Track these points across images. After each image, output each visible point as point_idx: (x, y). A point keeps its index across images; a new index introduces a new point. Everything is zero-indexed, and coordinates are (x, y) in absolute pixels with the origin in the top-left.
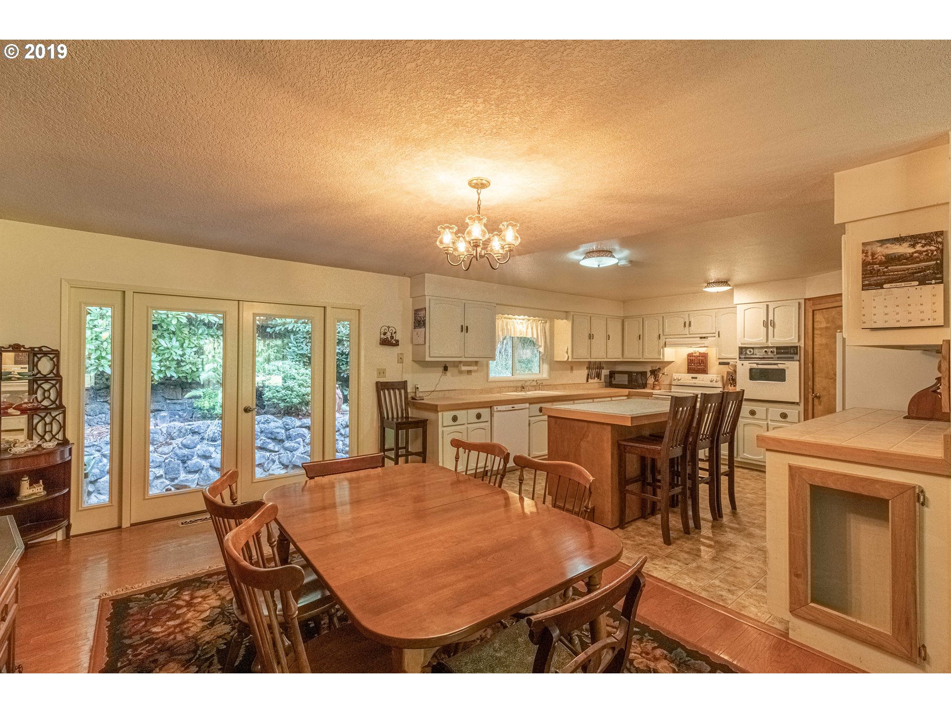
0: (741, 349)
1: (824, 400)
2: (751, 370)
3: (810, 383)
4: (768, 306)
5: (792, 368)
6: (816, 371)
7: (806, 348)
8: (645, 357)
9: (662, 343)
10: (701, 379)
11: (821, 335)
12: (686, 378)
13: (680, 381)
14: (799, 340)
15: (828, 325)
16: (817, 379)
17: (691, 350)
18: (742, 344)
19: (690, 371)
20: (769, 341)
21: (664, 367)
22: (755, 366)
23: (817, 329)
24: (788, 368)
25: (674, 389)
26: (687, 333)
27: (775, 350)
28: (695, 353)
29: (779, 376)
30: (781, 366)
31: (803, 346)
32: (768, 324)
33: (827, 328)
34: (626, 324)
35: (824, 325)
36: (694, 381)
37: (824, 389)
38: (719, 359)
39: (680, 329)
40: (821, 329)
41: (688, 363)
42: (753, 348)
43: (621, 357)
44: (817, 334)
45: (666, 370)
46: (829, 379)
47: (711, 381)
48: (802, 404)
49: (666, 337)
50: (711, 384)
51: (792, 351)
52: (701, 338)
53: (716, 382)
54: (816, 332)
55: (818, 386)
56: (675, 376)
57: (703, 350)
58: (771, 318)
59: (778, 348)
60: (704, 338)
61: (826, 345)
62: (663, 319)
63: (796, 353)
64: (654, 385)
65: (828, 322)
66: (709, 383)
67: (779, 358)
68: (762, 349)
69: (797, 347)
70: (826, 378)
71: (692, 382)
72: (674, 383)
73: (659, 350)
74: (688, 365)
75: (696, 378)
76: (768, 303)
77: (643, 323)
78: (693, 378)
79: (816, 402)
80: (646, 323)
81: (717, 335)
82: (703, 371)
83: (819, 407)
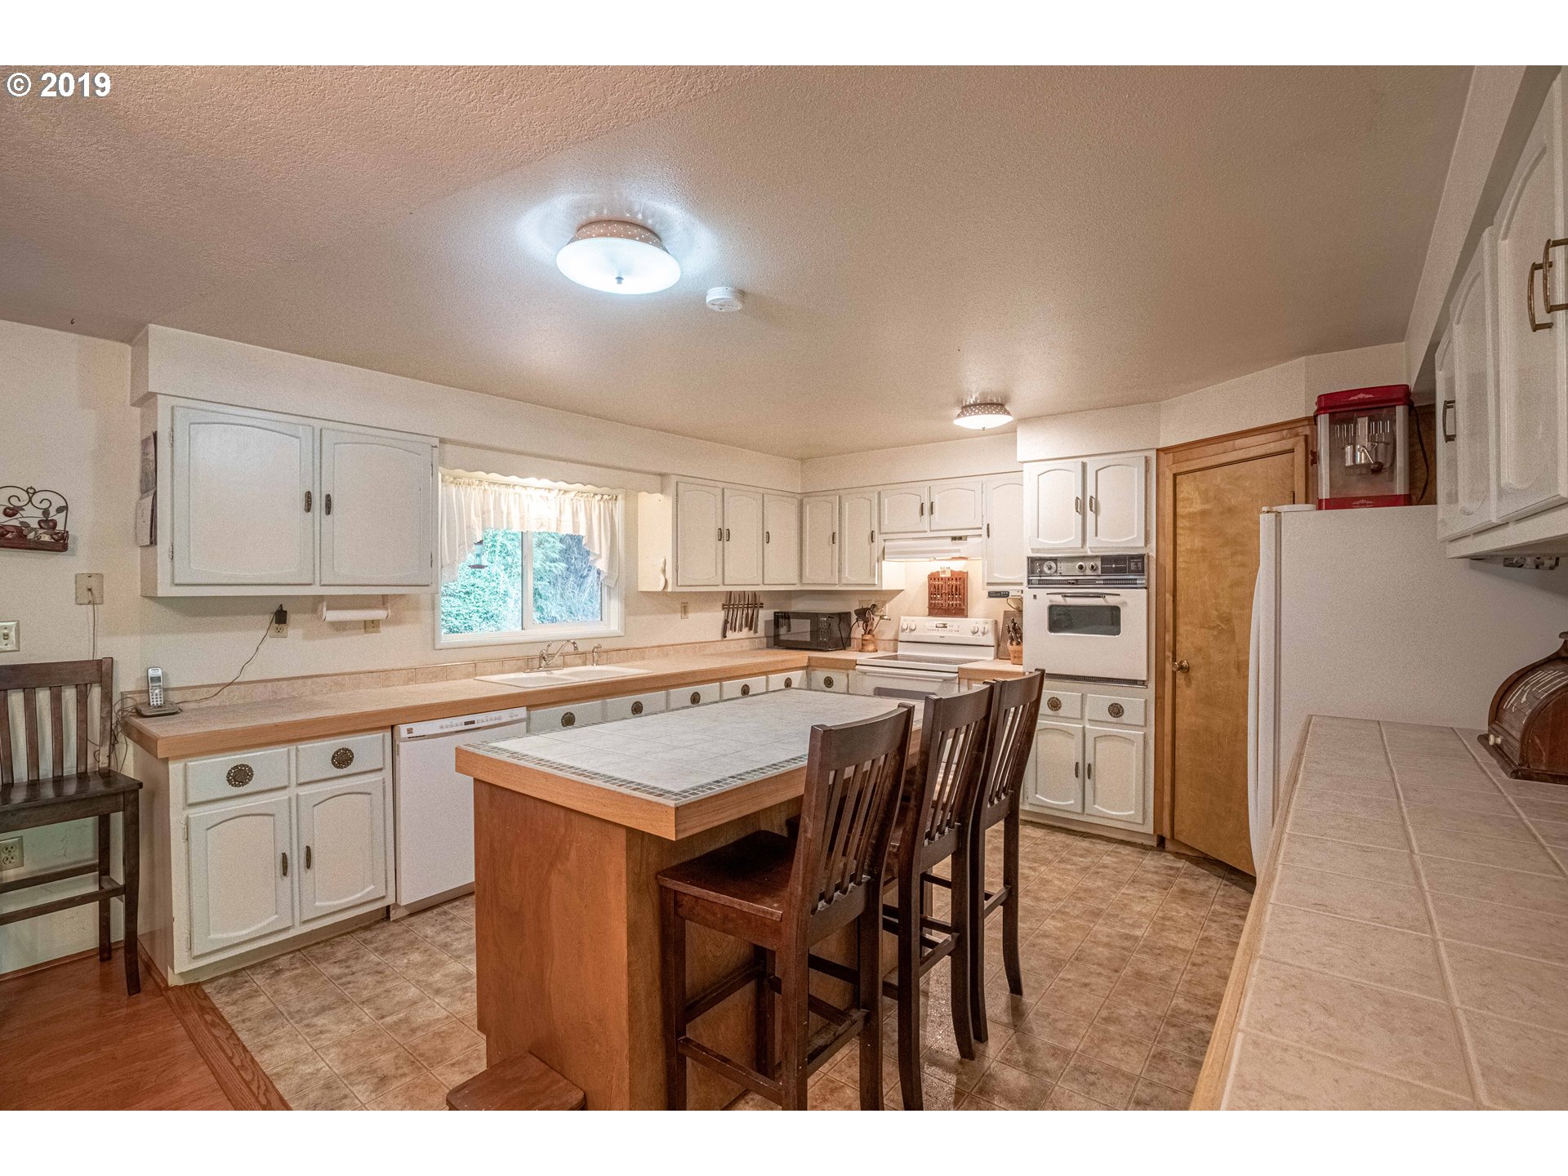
0: (1032, 561)
1: (1198, 674)
2: (1051, 608)
3: (1169, 637)
4: (1084, 465)
5: (1133, 603)
6: (1180, 609)
7: (1161, 561)
8: (844, 581)
9: (877, 553)
10: (955, 628)
11: (1191, 529)
12: (928, 626)
13: (914, 633)
14: (1147, 541)
15: (1207, 507)
16: (1182, 629)
17: (935, 566)
18: (1033, 550)
19: (935, 610)
20: (1088, 544)
21: (884, 603)
22: (1059, 600)
23: (1183, 517)
24: (1125, 603)
25: (903, 650)
26: (927, 528)
27: (1099, 563)
28: (944, 572)
29: (1108, 620)
30: (1111, 601)
31: (1153, 554)
32: (1086, 505)
33: (1204, 513)
34: (807, 509)
35: (1197, 507)
36: (942, 632)
37: (1199, 650)
38: (989, 584)
39: (912, 519)
40: (1191, 516)
41: (931, 593)
42: (1055, 560)
43: (796, 581)
44: (1182, 528)
45: (888, 609)
46: (1209, 628)
47: (974, 633)
48: (1152, 685)
49: (886, 537)
50: (973, 640)
51: (1133, 566)
52: (954, 538)
53: (984, 633)
54: (1180, 523)
55: (1185, 646)
56: (905, 622)
57: (958, 566)
58: (1090, 492)
59: (1105, 559)
60: (960, 538)
61: (1202, 552)
62: (879, 498)
63: (1141, 571)
64: (864, 642)
65: (1207, 502)
66: (971, 636)
67: (1107, 583)
68: (1072, 562)
69: (1142, 557)
70: (1202, 627)
71: (936, 635)
72: (902, 637)
73: (873, 565)
74: (930, 599)
75: (944, 626)
76: (1085, 459)
77: (841, 506)
78: (938, 626)
79: (1181, 681)
80: (846, 506)
81: (984, 532)
82: (959, 611)
83: (1188, 692)
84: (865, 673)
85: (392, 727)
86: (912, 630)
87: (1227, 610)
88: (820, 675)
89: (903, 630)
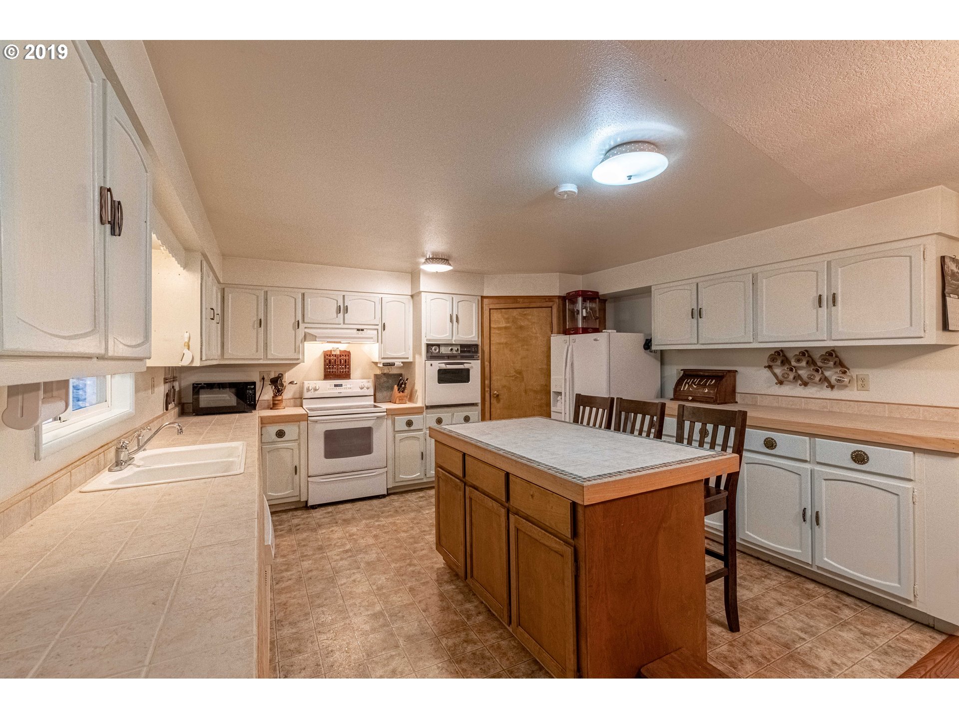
0: (428, 346)
1: (504, 397)
2: (440, 371)
3: (487, 382)
4: (452, 298)
5: (474, 366)
6: (493, 369)
7: (484, 347)
8: (269, 357)
9: (299, 337)
10: (348, 386)
11: (498, 334)
12: (327, 387)
13: (317, 392)
14: (478, 338)
15: (508, 325)
16: (494, 378)
17: (328, 347)
18: (428, 340)
19: (328, 376)
20: (454, 339)
21: (285, 372)
22: (443, 366)
23: (495, 328)
24: (472, 367)
25: (307, 404)
26: (342, 322)
27: (459, 348)
28: (336, 351)
29: (461, 376)
30: (466, 366)
31: (480, 344)
32: (454, 319)
33: (506, 328)
34: (230, 297)
35: (501, 325)
36: (338, 390)
37: (504, 387)
38: (383, 358)
39: (330, 315)
40: (498, 328)
41: (325, 365)
42: (439, 345)
43: (218, 357)
44: (493, 333)
45: (287, 377)
46: (510, 377)
47: (362, 388)
48: (480, 405)
49: (306, 325)
51: (472, 350)
52: (358, 330)
53: (368, 388)
54: (492, 331)
55: (496, 384)
56: (309, 384)
57: (343, 347)
58: (455, 313)
59: (462, 346)
60: (362, 330)
61: (505, 344)
62: (303, 299)
63: (477, 352)
64: (276, 402)
65: (508, 322)
66: (359, 390)
67: (463, 358)
68: (447, 346)
69: (477, 346)
70: (506, 376)
71: (336, 391)
72: (307, 395)
73: (297, 344)
74: (325, 369)
75: (341, 385)
76: (453, 296)
77: (266, 300)
78: (336, 386)
79: (494, 401)
80: (272, 300)
81: (379, 327)
82: (347, 376)
83: (498, 405)
86: (315, 390)
87: (520, 369)
88: (272, 430)
89: (308, 390)
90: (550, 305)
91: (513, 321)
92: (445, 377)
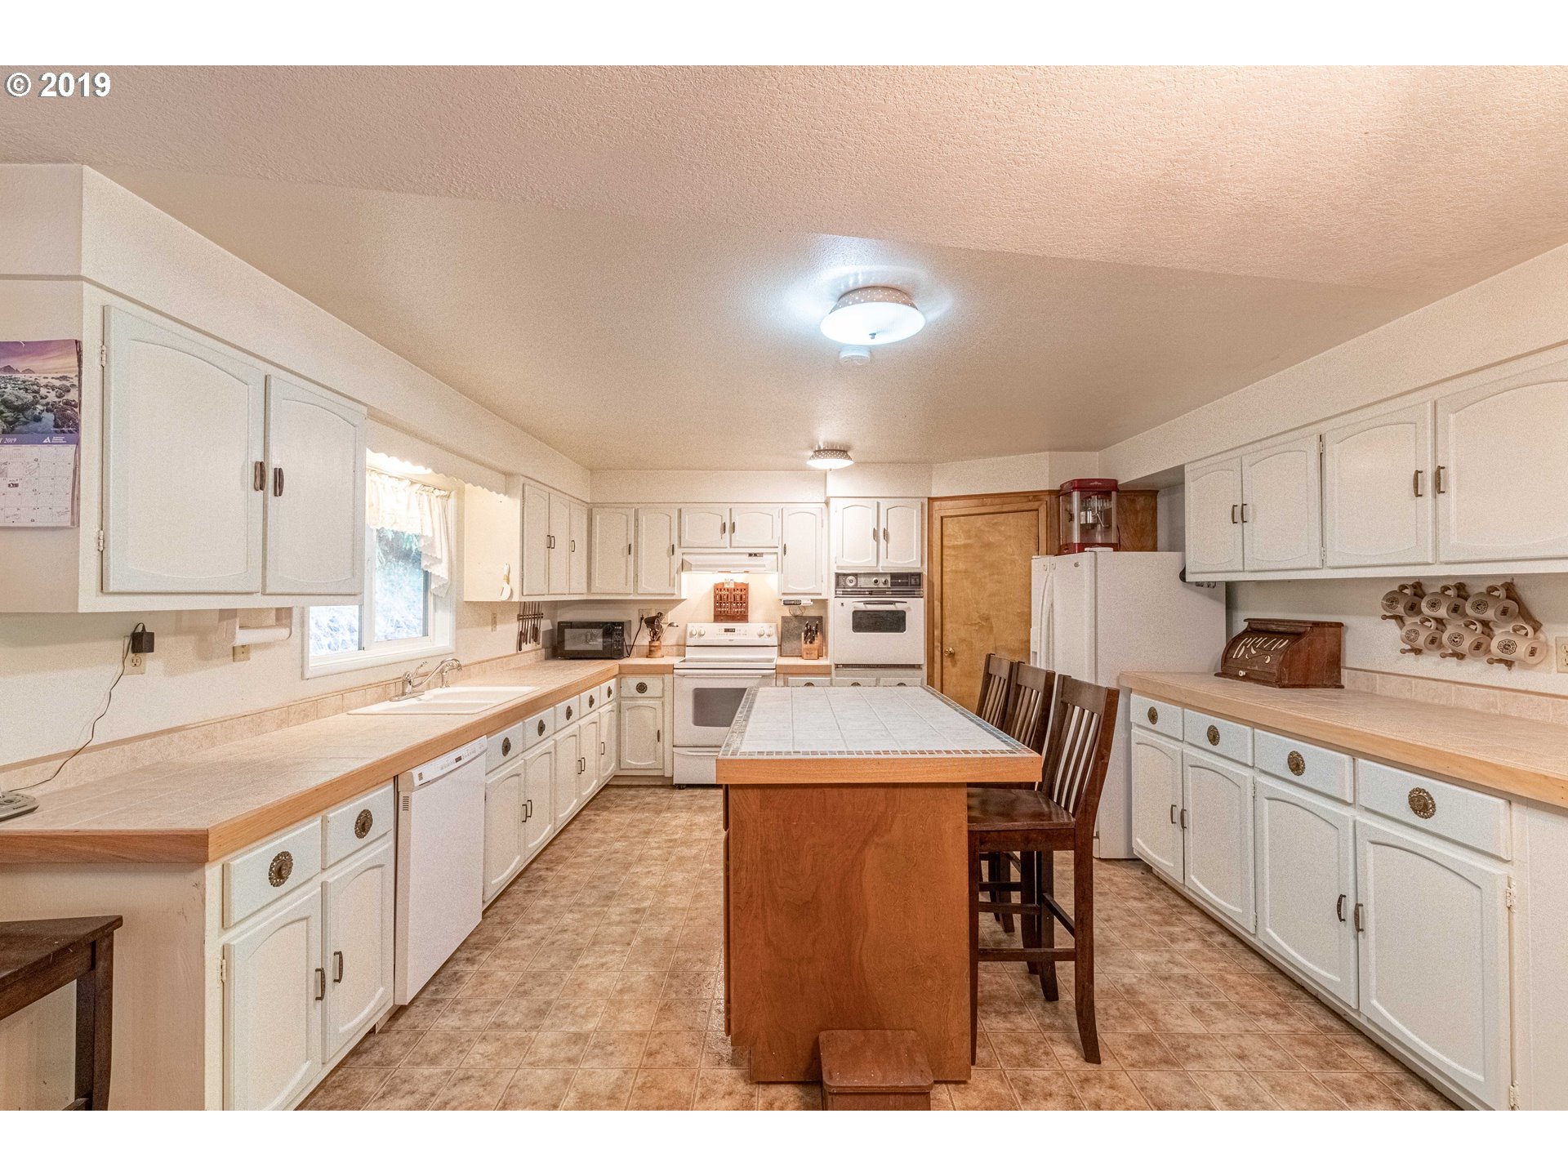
0: (838, 575)
1: (962, 657)
2: (855, 613)
3: (937, 633)
4: (878, 504)
5: (915, 609)
6: (946, 612)
7: (930, 577)
9: (677, 564)
10: (743, 632)
11: (956, 557)
12: (715, 632)
13: (702, 638)
14: (922, 563)
15: (969, 541)
16: (947, 626)
17: (719, 578)
18: (838, 567)
19: (718, 617)
20: (881, 565)
21: (667, 611)
22: (861, 606)
23: (949, 547)
24: (909, 609)
25: (690, 654)
26: (728, 545)
27: (889, 579)
28: (728, 583)
29: (895, 622)
30: (899, 607)
31: (926, 573)
32: (880, 535)
33: (966, 546)
35: (961, 541)
36: (729, 636)
37: (963, 640)
38: (784, 594)
39: (714, 536)
40: (955, 547)
41: (716, 602)
42: (856, 575)
43: (585, 591)
44: (947, 555)
45: (669, 617)
46: (972, 625)
47: (760, 636)
48: (925, 668)
49: (686, 551)
50: (760, 642)
51: (913, 581)
52: (750, 555)
53: (769, 636)
54: (946, 552)
55: (950, 638)
56: (693, 627)
57: (740, 578)
58: (883, 526)
59: (894, 576)
60: (755, 555)
61: (965, 572)
62: (680, 514)
63: (919, 585)
64: (653, 649)
65: (969, 537)
66: (757, 638)
67: (895, 594)
68: (869, 577)
69: (919, 575)
70: (965, 624)
71: (726, 638)
72: (690, 641)
73: (672, 576)
74: (715, 607)
75: (733, 630)
76: (879, 500)
77: (637, 520)
78: (727, 630)
79: (947, 662)
80: (643, 519)
81: (780, 551)
82: (743, 617)
83: (954, 670)
84: (684, 676)
85: (396, 778)
86: (701, 635)
87: (987, 612)
88: (632, 682)
89: (692, 635)
90: (1034, 507)
91: (976, 536)
92: (864, 622)
